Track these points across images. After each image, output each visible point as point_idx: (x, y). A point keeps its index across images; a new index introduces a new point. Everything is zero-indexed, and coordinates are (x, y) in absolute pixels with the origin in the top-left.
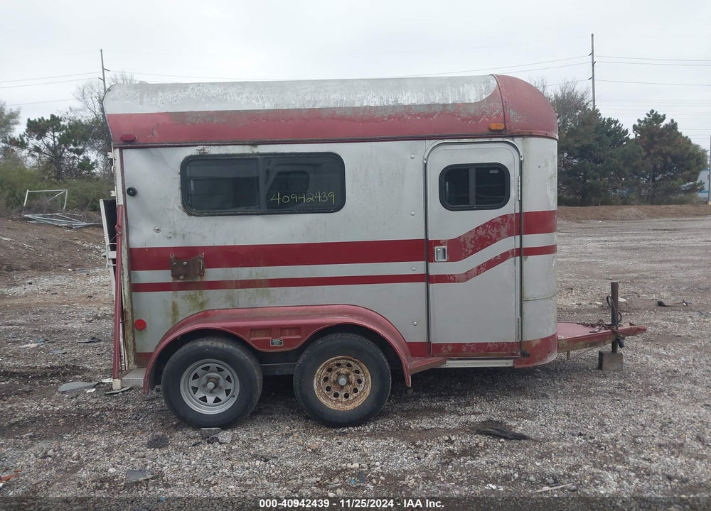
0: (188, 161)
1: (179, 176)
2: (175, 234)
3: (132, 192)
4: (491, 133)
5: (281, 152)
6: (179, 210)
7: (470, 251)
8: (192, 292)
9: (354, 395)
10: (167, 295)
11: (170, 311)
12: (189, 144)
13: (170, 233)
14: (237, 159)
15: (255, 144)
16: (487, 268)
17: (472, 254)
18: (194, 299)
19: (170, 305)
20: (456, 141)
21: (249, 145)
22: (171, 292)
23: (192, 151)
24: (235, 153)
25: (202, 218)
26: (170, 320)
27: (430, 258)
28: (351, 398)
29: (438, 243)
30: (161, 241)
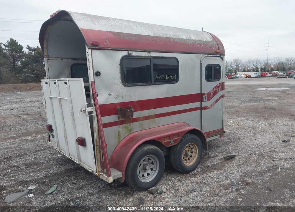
0: (124, 58)
1: (119, 66)
2: (119, 96)
3: (98, 74)
4: (215, 53)
5: (159, 56)
6: (120, 83)
7: (212, 97)
8: (126, 125)
9: (191, 158)
10: (116, 128)
11: (117, 136)
12: (124, 50)
13: (117, 95)
14: (143, 59)
15: (149, 52)
16: (216, 103)
17: (212, 98)
18: (127, 128)
19: (117, 133)
20: (209, 55)
21: (147, 52)
22: (118, 126)
23: (125, 53)
24: (142, 55)
25: (130, 88)
26: (117, 140)
27: (202, 100)
28: (190, 160)
29: (204, 94)
30: (112, 100)
